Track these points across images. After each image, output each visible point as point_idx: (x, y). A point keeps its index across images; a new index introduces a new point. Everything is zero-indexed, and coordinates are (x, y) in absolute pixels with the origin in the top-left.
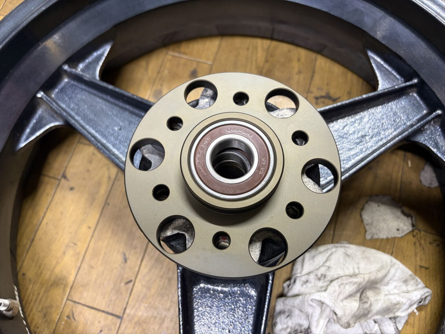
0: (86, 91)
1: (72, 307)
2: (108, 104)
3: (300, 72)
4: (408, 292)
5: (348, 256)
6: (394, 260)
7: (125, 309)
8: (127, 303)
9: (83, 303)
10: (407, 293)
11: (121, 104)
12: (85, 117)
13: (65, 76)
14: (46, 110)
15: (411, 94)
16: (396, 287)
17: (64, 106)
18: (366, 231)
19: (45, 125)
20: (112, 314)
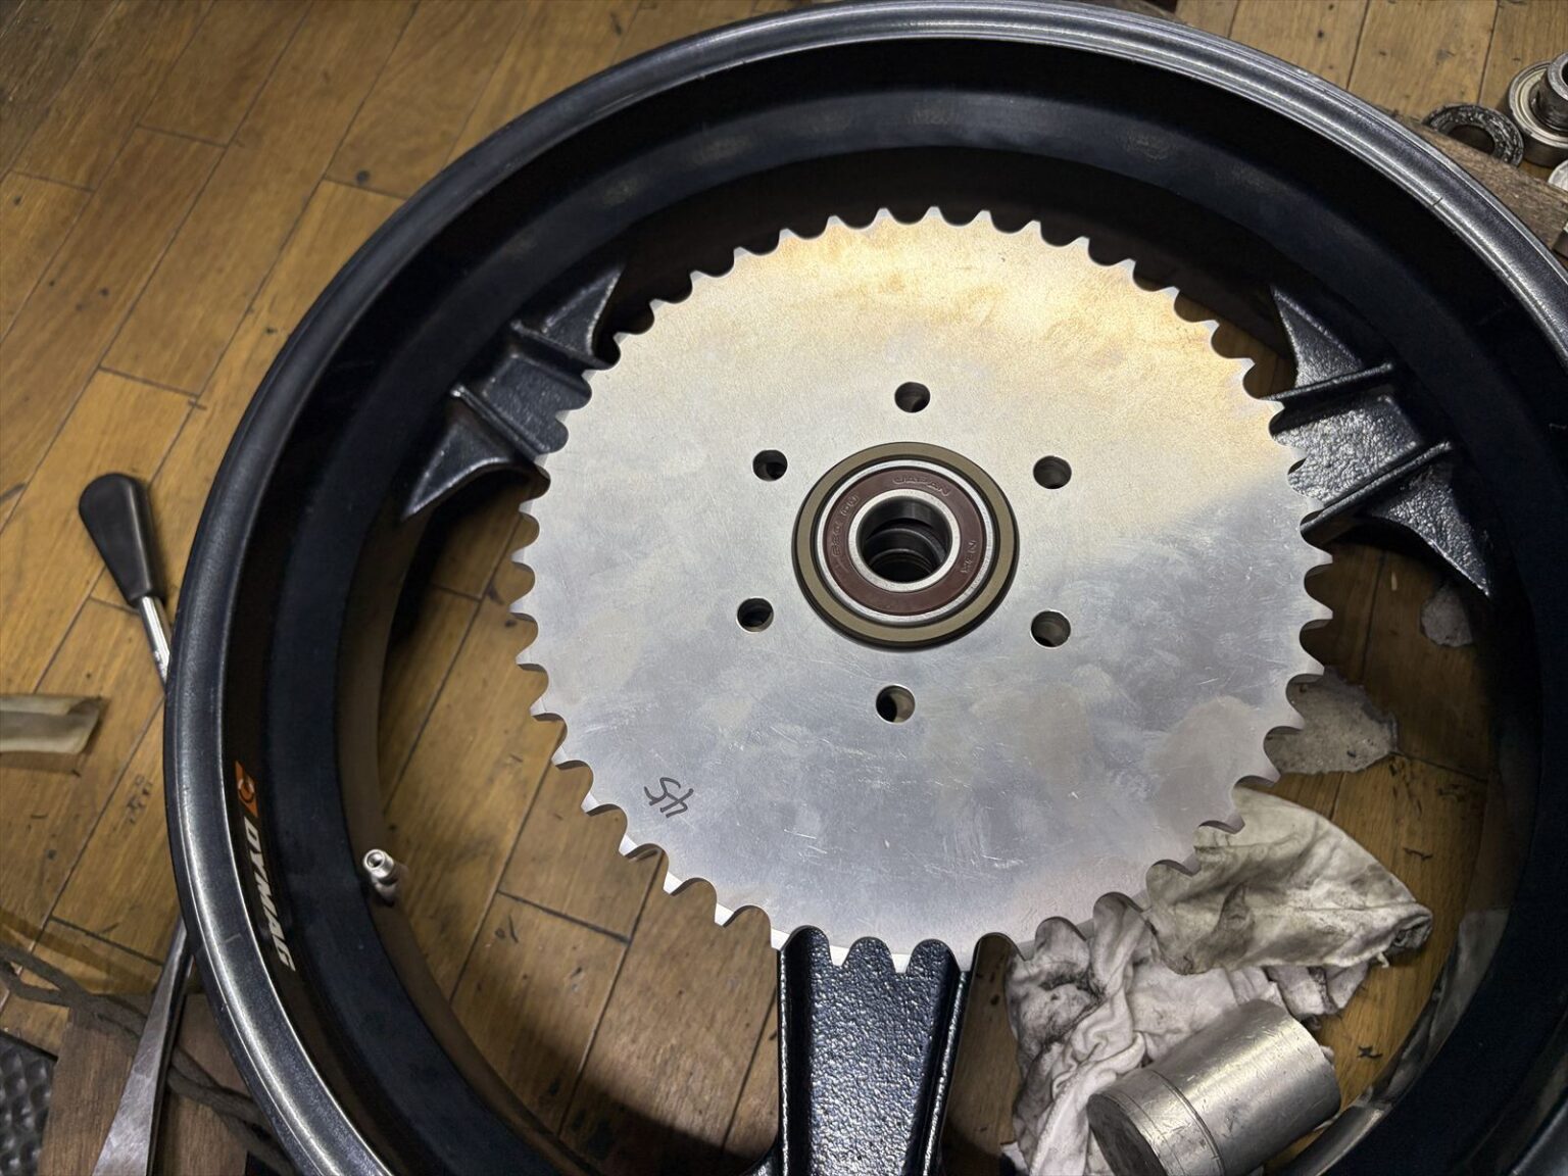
1: (511, 911)
4: (1363, 908)
6: (1326, 824)
7: (638, 920)
8: (643, 907)
9: (537, 902)
10: (1360, 910)
13: (513, 347)
14: (469, 428)
15: (1380, 399)
16: (1330, 895)
19: (466, 464)
20: (605, 932)
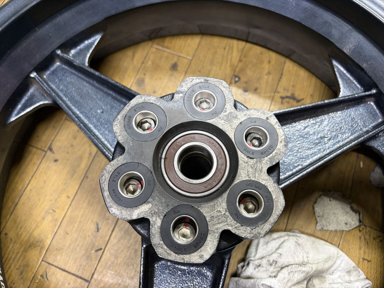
0: (75, 75)
1: (46, 268)
2: (94, 88)
3: (269, 73)
5: (299, 245)
6: (341, 252)
7: (93, 274)
8: (96, 269)
9: (56, 265)
10: (349, 283)
11: (106, 90)
12: (72, 99)
13: (57, 60)
14: (37, 89)
15: (369, 103)
17: (54, 87)
18: (317, 223)
19: (35, 103)
20: (81, 278)
